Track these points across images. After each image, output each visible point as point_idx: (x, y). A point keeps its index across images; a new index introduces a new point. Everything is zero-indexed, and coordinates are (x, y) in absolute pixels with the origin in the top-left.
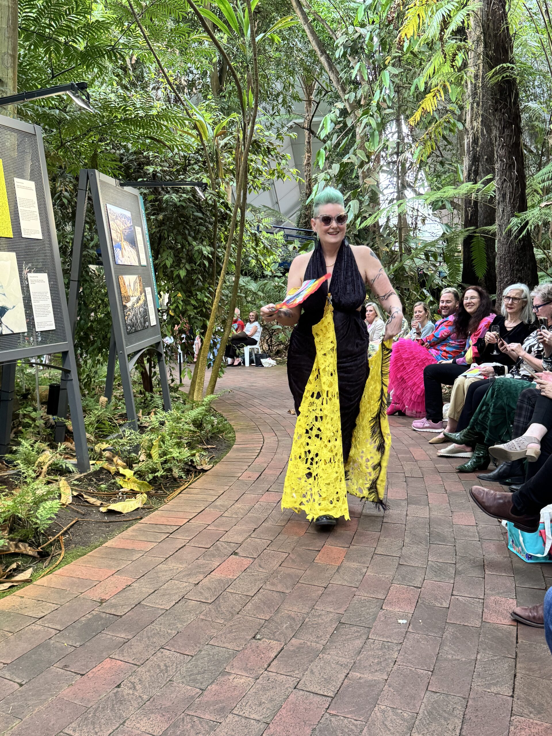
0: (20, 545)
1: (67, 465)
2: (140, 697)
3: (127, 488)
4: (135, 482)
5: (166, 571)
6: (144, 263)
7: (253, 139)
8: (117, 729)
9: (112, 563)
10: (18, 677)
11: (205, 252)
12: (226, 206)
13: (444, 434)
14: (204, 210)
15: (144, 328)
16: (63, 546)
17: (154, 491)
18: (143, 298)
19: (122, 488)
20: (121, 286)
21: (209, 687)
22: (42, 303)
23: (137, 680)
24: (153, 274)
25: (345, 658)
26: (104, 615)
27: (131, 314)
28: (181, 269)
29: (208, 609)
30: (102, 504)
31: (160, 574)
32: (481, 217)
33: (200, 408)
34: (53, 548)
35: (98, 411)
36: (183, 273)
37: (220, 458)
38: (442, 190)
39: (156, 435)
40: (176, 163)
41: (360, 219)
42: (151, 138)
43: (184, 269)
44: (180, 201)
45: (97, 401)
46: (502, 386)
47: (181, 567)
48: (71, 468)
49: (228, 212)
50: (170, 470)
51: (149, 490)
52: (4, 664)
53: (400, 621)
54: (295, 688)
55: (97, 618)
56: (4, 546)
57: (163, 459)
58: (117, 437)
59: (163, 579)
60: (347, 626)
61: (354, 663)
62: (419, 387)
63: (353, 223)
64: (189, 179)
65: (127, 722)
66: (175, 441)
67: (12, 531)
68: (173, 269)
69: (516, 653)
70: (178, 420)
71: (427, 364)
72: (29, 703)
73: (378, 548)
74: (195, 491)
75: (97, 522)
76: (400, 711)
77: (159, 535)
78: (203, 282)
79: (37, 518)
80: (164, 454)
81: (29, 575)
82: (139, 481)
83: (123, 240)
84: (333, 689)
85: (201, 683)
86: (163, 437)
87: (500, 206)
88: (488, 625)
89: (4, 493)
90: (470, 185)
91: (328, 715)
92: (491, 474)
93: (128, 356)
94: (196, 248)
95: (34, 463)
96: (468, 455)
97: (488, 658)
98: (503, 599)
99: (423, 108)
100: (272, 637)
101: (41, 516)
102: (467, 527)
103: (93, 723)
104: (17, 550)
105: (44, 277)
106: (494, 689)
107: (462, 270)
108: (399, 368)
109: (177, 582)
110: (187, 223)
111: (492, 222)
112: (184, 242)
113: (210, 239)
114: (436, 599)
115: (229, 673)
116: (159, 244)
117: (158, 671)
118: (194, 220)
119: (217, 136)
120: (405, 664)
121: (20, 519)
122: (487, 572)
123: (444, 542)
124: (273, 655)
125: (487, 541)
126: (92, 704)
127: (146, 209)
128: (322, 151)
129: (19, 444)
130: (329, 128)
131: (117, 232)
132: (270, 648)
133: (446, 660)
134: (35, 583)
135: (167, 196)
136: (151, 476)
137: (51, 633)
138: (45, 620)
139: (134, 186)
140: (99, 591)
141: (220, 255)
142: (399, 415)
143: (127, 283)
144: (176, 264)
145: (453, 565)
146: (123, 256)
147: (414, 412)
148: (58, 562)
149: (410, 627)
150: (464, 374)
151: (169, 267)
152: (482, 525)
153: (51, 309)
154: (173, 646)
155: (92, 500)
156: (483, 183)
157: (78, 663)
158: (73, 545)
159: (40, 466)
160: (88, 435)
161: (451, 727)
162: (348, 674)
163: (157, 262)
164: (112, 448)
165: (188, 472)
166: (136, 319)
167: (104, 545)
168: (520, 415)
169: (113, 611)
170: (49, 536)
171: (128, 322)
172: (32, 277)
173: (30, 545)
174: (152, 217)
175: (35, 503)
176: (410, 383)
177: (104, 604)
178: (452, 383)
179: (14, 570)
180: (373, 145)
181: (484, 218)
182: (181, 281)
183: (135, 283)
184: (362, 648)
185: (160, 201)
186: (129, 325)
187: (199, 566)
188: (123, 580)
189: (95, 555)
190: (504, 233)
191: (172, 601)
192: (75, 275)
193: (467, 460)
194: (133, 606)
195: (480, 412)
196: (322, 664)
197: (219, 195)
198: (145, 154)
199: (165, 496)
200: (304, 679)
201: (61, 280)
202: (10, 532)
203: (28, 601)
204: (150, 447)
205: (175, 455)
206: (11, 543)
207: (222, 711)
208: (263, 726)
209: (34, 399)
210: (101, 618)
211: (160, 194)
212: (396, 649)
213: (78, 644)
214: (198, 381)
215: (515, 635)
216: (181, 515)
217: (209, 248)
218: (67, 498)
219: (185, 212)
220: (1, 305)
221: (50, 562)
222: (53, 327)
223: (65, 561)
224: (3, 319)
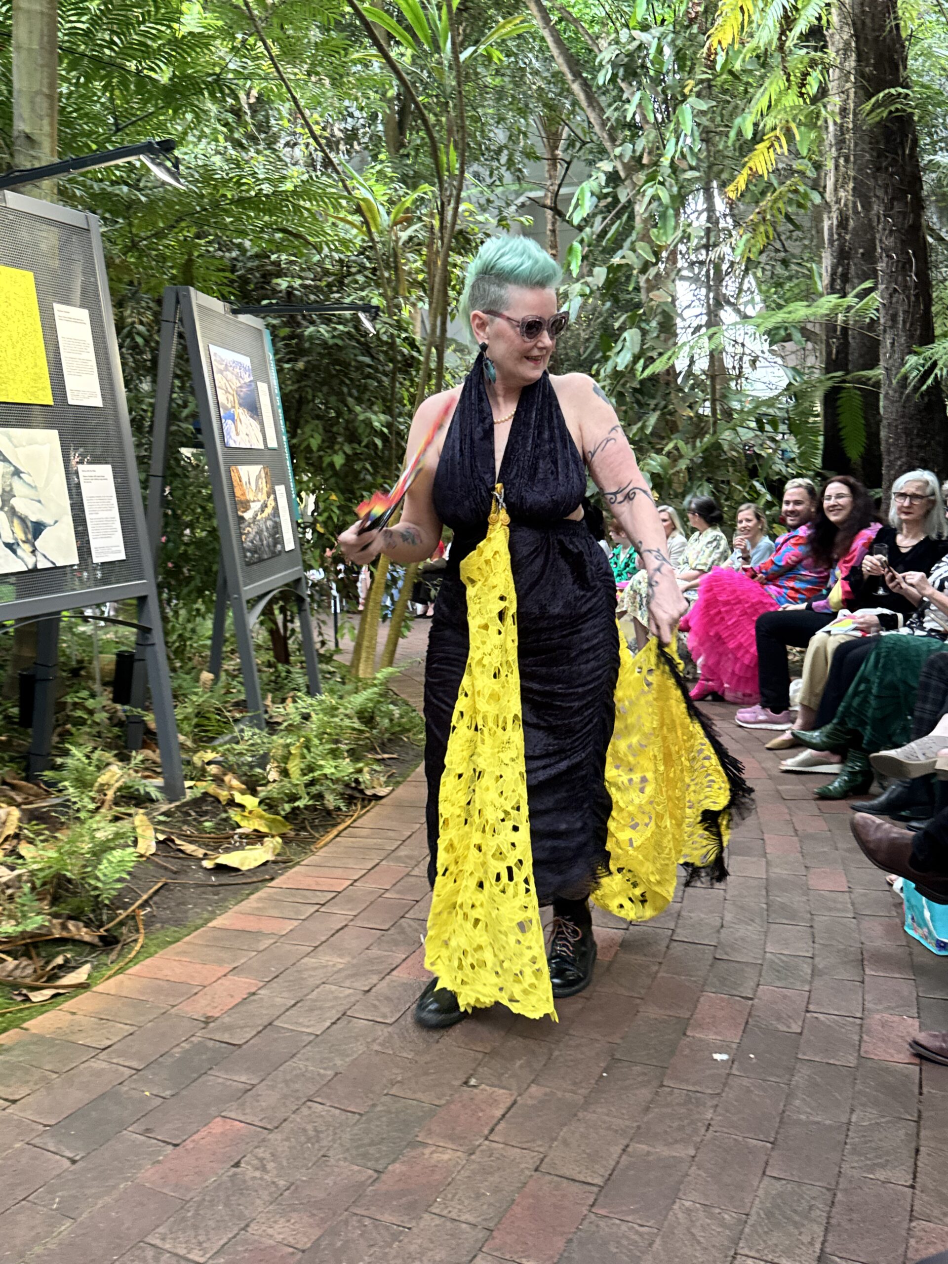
0: (71, 925)
1: (148, 789)
2: (274, 1183)
3: (248, 826)
4: (261, 817)
5: (315, 969)
6: (273, 443)
7: (457, 228)
8: (234, 1237)
9: (223, 955)
10: (68, 1148)
11: (376, 424)
12: (412, 344)
13: (793, 734)
14: (374, 352)
15: (275, 555)
16: (141, 926)
17: (292, 833)
18: (271, 503)
19: (239, 827)
20: (235, 484)
21: (390, 1168)
22: (103, 514)
23: (267, 1156)
24: (288, 463)
25: (623, 1119)
26: (211, 1044)
27: (252, 530)
28: (335, 452)
29: (386, 1034)
30: (205, 854)
31: (305, 975)
32: (854, 356)
33: (370, 691)
34: (124, 930)
35: (198, 697)
36: (339, 460)
37: (405, 776)
38: (786, 310)
39: (295, 738)
40: (326, 272)
41: (642, 362)
42: (284, 231)
43: (340, 453)
44: (334, 337)
45: (197, 680)
46: (893, 648)
47: (340, 962)
48: (155, 794)
49: (415, 354)
50: (320, 796)
51: (285, 830)
52: (45, 1126)
53: (717, 1056)
54: (536, 1170)
55: (200, 1048)
56: (42, 927)
57: (308, 778)
58: (229, 742)
59: (312, 982)
60: (626, 1064)
61: (639, 1127)
62: (747, 652)
63: (631, 369)
64: (348, 300)
65: (252, 1225)
66: (328, 746)
67: (55, 900)
68: (321, 453)
69: (919, 1111)
70: (332, 711)
71: (761, 611)
72: (88, 1192)
73: (678, 931)
74: (364, 832)
75: (198, 886)
76: (717, 1211)
77: (303, 908)
78: (373, 475)
79: (97, 878)
80: (311, 769)
81: (86, 976)
82: (267, 815)
83: (237, 405)
84: (602, 1171)
85: (377, 1160)
86: (308, 740)
87: (887, 336)
88: (870, 1063)
89: (42, 838)
90: (833, 299)
91: (592, 1215)
92: (875, 802)
93: (248, 602)
94: (361, 417)
95: (92, 786)
96: (834, 768)
97: (870, 1119)
98: (896, 1018)
99: (751, 169)
100: (496, 1082)
101: (105, 875)
102: (833, 895)
103: (195, 1227)
104: (65, 934)
105: (106, 470)
106: (881, 1175)
107: (821, 447)
108: (712, 619)
109: (333, 988)
110: (346, 375)
111: (873, 363)
112: (341, 405)
113: (384, 400)
114: (779, 1019)
115: (425, 1145)
116: (299, 410)
117: (303, 1139)
118: (357, 369)
119: (395, 224)
120: (725, 1130)
121: (69, 881)
122: (868, 971)
123: (794, 919)
124: (498, 1113)
125: (867, 918)
126: (191, 1194)
127: (276, 353)
128: (577, 245)
129: (66, 753)
130: (588, 205)
131: (227, 392)
132: (494, 1102)
133: (798, 1122)
134: (94, 989)
135: (312, 329)
136: (287, 807)
137: (122, 1074)
138: (114, 1051)
139: (255, 312)
140: (203, 1002)
141: (402, 427)
142: (714, 700)
143: (245, 479)
144: (326, 444)
145: (810, 960)
146: (237, 434)
147: (740, 694)
148: (134, 953)
149: (735, 1066)
150: (827, 628)
151: (314, 447)
152: (859, 890)
153: (117, 524)
154: (328, 1097)
155: (189, 848)
156: (856, 296)
157: (169, 1126)
158: (159, 925)
159: (102, 790)
160: (182, 738)
161: (806, 1239)
162: (627, 1146)
163: (294, 441)
164: (221, 759)
165: (350, 800)
166: (261, 540)
167: (210, 925)
168: (925, 700)
169: (226, 1038)
170: (118, 908)
171: (248, 545)
172: (83, 470)
173: (86, 925)
174: (287, 366)
175: (94, 854)
176: (731, 645)
177: (212, 1025)
178: (806, 645)
179: (60, 967)
180: (665, 233)
181: (861, 356)
182: (336, 473)
183: (258, 477)
184: (651, 1102)
185: (300, 337)
186: (249, 550)
187: (371, 961)
188: (243, 984)
189: (196, 941)
190: (894, 382)
191: (325, 1021)
192: (157, 466)
193: (832, 778)
194: (260, 1028)
195: (856, 693)
196: (582, 1130)
197: (400, 326)
198: (274, 257)
199: (313, 840)
200: (552, 1154)
201: (134, 475)
202: (53, 904)
203: (85, 1021)
204: (286, 758)
205: (328, 771)
206: (55, 921)
207: (414, 1209)
208: (482, 1235)
209: (90, 677)
210: (207, 1049)
211: (299, 325)
212: (709, 1104)
213: (167, 1093)
214: (365, 643)
215: (917, 1081)
216: (339, 872)
217: (383, 417)
218: (148, 844)
219: (342, 356)
220: (34, 519)
221: (119, 955)
222: (122, 556)
223: (145, 952)
224: (37, 543)
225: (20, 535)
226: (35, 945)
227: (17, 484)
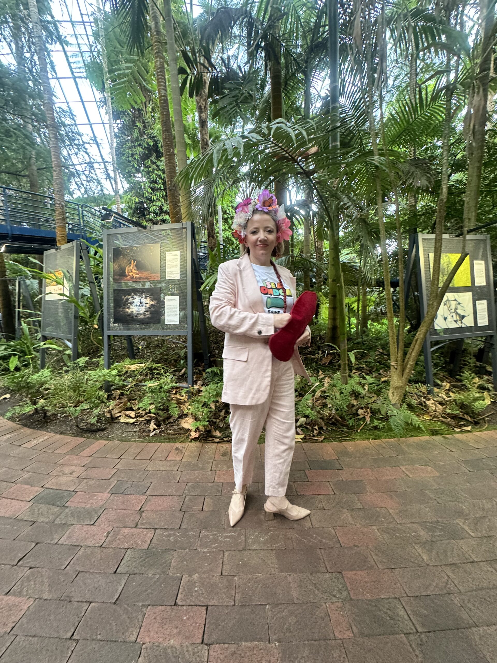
0: (465, 415)
1: (488, 387)
10: (468, 468)
16: (486, 422)
22: (482, 313)
34: (481, 421)
48: (490, 388)
52: (461, 460)
56: (458, 414)
67: (461, 408)
79: (474, 406)
81: (470, 429)
95: (470, 382)
101: (477, 406)
104: (464, 417)
105: (485, 302)
121: (466, 405)
129: (463, 373)
134: (473, 433)
137: (483, 457)
138: (480, 450)
148: (484, 428)
153: (487, 316)
158: (492, 423)
159: (474, 384)
170: (479, 415)
172: (478, 302)
173: (470, 417)
175: (474, 400)
179: (462, 425)
201: (493, 302)
203: (470, 440)
206: (461, 413)
218: (488, 401)
220: (462, 314)
221: (480, 427)
222: (487, 324)
223: (487, 429)
224: (463, 321)
225: (458, 318)
226: (456, 417)
227: (459, 307)
